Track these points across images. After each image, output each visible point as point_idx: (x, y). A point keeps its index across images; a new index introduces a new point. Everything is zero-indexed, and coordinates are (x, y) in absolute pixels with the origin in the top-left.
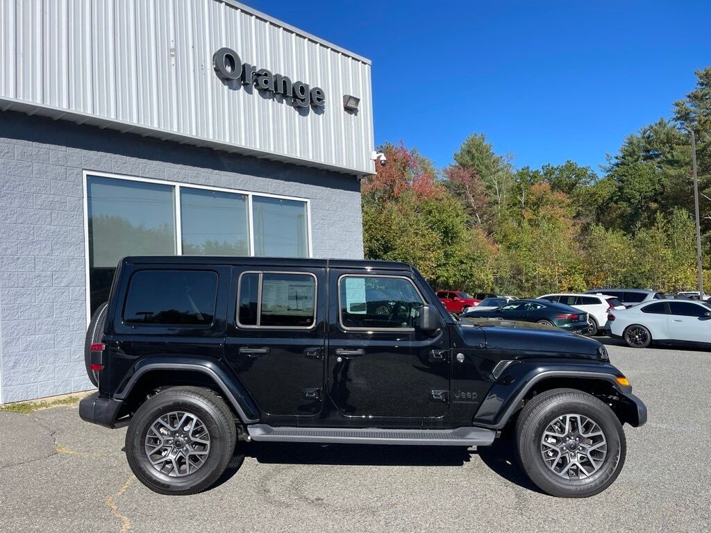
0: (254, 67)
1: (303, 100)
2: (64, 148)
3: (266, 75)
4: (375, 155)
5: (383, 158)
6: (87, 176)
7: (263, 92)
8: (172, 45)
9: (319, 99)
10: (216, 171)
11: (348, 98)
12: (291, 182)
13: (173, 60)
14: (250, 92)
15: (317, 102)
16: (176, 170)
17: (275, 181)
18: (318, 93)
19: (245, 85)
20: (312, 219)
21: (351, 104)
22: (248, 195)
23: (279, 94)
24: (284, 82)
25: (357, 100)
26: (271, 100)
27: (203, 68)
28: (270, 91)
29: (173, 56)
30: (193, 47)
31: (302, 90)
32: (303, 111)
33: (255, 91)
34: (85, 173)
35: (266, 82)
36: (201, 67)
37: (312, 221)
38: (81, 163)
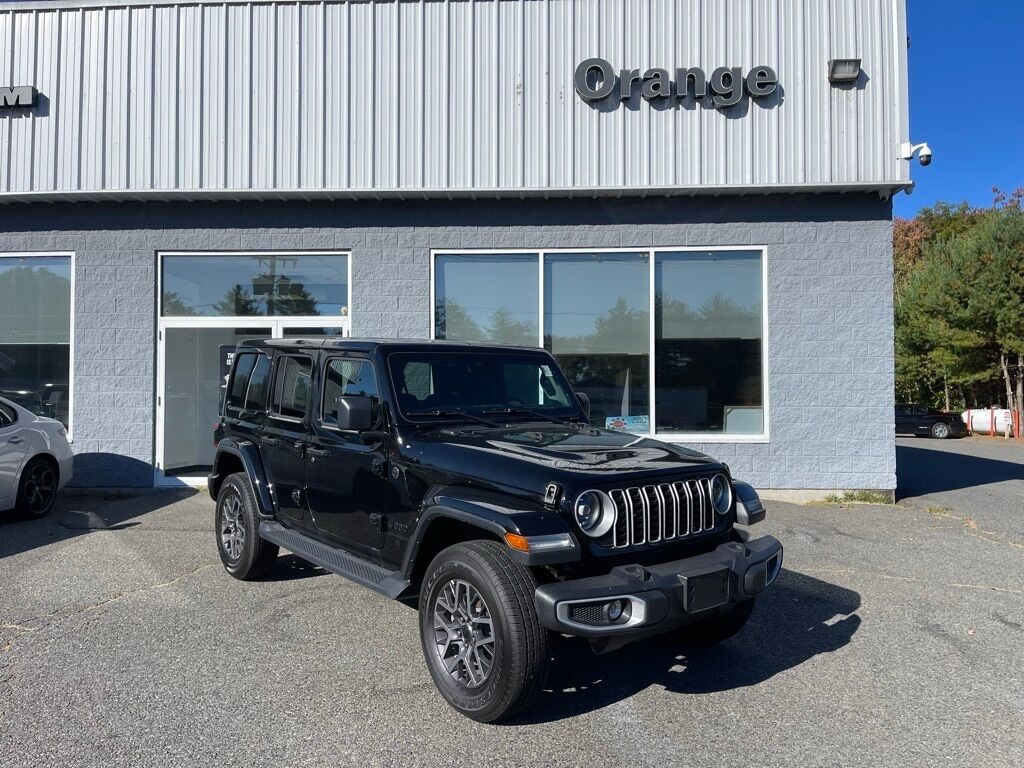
0: (637, 72)
1: (728, 96)
2: (412, 229)
3: (657, 76)
4: (906, 150)
5: (925, 151)
6: (436, 255)
7: (657, 102)
8: (519, 80)
9: (761, 85)
10: (596, 227)
11: (835, 65)
12: (728, 224)
13: (520, 97)
14: (635, 107)
15: (760, 92)
16: (539, 234)
17: (696, 225)
18: (762, 74)
19: (625, 100)
20: (769, 276)
21: (845, 72)
22: (648, 253)
23: (683, 97)
24: (691, 76)
25: (857, 62)
26: (673, 109)
27: (561, 96)
28: (667, 97)
29: (519, 93)
30: (548, 73)
31: (727, 78)
32: (733, 111)
33: (644, 104)
34: (433, 252)
35: (656, 87)
36: (559, 96)
37: (770, 281)
38: (428, 243)
